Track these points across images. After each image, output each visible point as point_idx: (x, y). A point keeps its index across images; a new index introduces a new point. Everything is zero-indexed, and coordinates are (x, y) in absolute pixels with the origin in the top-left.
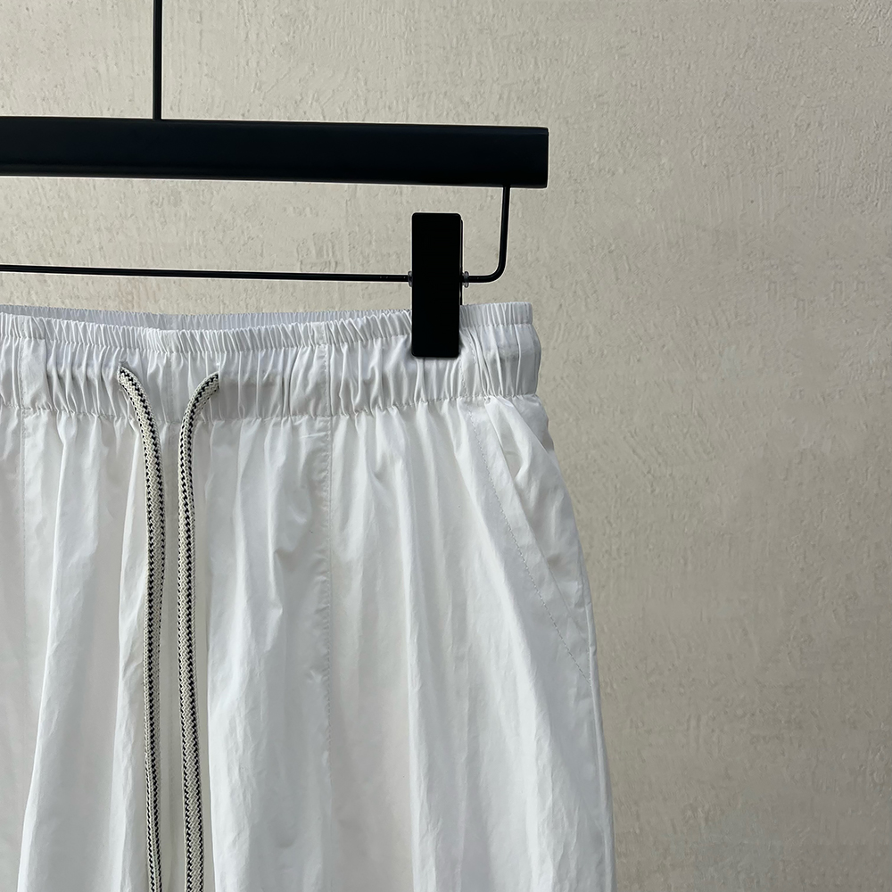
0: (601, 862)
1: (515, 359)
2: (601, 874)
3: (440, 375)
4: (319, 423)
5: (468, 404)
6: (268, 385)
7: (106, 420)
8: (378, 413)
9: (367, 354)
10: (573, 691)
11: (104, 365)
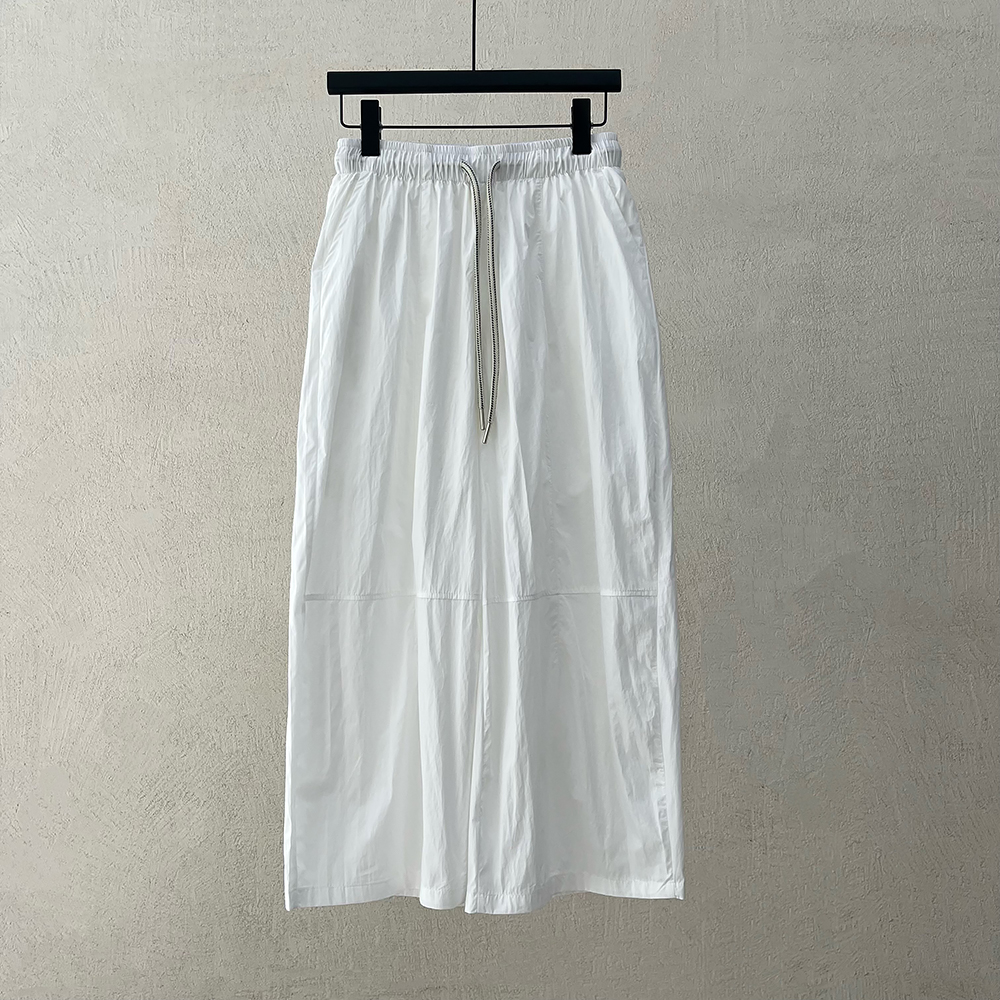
0: (655, 338)
1: (613, 152)
2: (656, 343)
3: (584, 160)
4: (537, 181)
5: (595, 171)
6: (518, 165)
7: (454, 183)
8: (560, 176)
9: (556, 153)
10: (641, 276)
11: (455, 160)
